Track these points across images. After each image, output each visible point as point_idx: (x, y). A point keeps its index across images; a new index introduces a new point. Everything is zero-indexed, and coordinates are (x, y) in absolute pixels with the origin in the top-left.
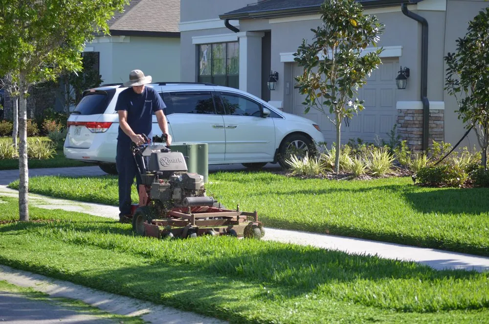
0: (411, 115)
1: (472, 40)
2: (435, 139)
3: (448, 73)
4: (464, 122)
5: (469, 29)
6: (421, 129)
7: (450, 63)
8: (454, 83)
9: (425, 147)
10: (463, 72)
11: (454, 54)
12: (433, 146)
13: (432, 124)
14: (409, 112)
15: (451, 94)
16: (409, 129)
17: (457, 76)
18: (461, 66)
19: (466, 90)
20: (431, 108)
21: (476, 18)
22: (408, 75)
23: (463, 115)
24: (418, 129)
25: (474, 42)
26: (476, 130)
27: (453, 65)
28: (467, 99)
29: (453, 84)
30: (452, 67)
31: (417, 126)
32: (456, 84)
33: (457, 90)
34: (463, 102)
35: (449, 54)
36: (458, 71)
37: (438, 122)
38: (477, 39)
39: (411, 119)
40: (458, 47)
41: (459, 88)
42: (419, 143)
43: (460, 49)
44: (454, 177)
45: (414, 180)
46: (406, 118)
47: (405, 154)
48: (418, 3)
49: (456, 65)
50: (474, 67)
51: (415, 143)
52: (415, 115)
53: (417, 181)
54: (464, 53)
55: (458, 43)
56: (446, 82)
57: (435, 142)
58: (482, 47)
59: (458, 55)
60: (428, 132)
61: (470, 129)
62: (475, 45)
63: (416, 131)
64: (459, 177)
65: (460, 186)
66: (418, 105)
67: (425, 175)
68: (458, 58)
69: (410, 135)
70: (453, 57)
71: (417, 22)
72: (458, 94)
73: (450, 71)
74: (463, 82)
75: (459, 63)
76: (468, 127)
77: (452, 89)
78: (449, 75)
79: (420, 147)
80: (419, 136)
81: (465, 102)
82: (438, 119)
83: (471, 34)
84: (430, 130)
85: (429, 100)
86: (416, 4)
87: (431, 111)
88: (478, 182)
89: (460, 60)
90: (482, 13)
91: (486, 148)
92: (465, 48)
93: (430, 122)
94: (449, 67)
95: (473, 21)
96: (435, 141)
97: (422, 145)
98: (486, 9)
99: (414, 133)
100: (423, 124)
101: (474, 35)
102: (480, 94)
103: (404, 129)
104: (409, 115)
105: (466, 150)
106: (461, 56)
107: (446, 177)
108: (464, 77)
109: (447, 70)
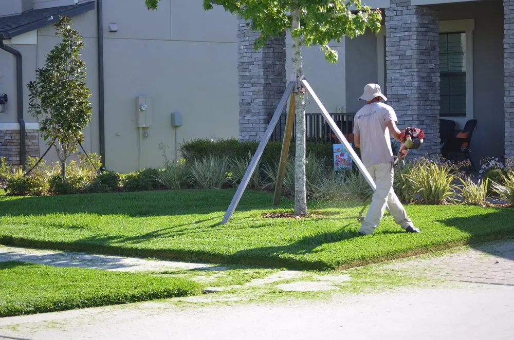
0: (10, 135)
1: (50, 70)
2: (32, 155)
3: (31, 98)
4: (45, 140)
5: (47, 61)
6: (19, 147)
7: (32, 90)
8: (36, 106)
9: (22, 162)
10: (43, 97)
11: (35, 82)
12: (29, 162)
13: (28, 142)
14: (8, 132)
15: (34, 116)
16: (8, 147)
17: (38, 101)
18: (41, 93)
19: (47, 112)
20: (27, 128)
21: (52, 52)
22: (6, 100)
23: (45, 133)
24: (16, 147)
25: (51, 71)
26: (55, 145)
27: (34, 91)
28: (47, 120)
29: (35, 108)
30: (33, 93)
31: (15, 144)
32: (38, 108)
33: (39, 113)
34: (43, 123)
35: (31, 82)
36: (39, 96)
37: (34, 141)
38: (53, 69)
39: (10, 138)
40: (38, 76)
41: (41, 111)
42: (18, 159)
43: (40, 78)
44: (37, 187)
45: (6, 190)
46: (6, 138)
47: (5, 169)
48: (12, 38)
49: (37, 91)
50: (51, 93)
51: (14, 159)
52: (13, 134)
53: (8, 191)
54: (43, 81)
55: (38, 73)
56: (30, 106)
57: (30, 158)
58: (57, 76)
59: (38, 83)
60: (25, 149)
61: (51, 146)
62: (52, 75)
63: (15, 149)
64: (42, 187)
65: (42, 194)
66: (15, 126)
67: (14, 186)
68: (39, 86)
69: (9, 153)
70: (34, 84)
71: (12, 54)
72: (39, 115)
73: (31, 97)
74: (43, 105)
75: (39, 90)
76: (49, 144)
77: (34, 112)
78: (31, 100)
79: (18, 163)
80: (17, 153)
81: (45, 123)
82: (33, 138)
83: (49, 65)
84: (26, 147)
85: (25, 121)
86: (11, 39)
87: (27, 131)
88: (57, 190)
89: (40, 87)
90: (57, 48)
91: (64, 161)
92: (44, 78)
93: (26, 140)
94: (31, 93)
95: (49, 54)
96: (31, 156)
97: (20, 160)
98: (60, 44)
99: (13, 150)
100: (20, 143)
101: (50, 67)
102: (57, 115)
103: (5, 147)
104: (8, 135)
105: (57, 164)
106: (41, 84)
107: (31, 187)
108: (43, 101)
109: (29, 95)
